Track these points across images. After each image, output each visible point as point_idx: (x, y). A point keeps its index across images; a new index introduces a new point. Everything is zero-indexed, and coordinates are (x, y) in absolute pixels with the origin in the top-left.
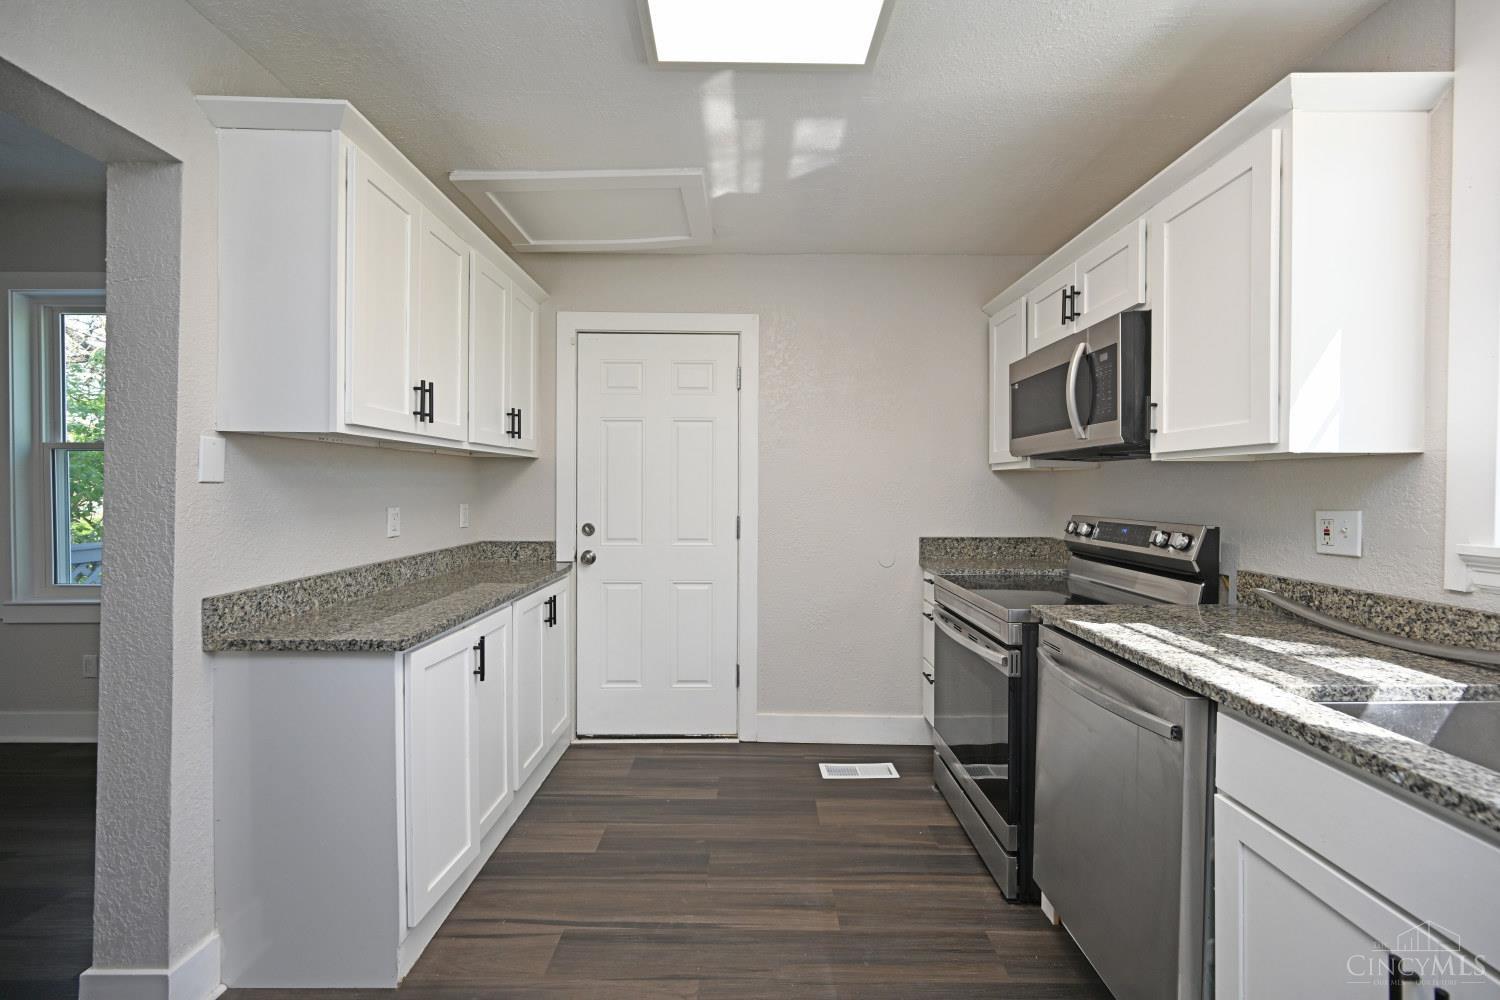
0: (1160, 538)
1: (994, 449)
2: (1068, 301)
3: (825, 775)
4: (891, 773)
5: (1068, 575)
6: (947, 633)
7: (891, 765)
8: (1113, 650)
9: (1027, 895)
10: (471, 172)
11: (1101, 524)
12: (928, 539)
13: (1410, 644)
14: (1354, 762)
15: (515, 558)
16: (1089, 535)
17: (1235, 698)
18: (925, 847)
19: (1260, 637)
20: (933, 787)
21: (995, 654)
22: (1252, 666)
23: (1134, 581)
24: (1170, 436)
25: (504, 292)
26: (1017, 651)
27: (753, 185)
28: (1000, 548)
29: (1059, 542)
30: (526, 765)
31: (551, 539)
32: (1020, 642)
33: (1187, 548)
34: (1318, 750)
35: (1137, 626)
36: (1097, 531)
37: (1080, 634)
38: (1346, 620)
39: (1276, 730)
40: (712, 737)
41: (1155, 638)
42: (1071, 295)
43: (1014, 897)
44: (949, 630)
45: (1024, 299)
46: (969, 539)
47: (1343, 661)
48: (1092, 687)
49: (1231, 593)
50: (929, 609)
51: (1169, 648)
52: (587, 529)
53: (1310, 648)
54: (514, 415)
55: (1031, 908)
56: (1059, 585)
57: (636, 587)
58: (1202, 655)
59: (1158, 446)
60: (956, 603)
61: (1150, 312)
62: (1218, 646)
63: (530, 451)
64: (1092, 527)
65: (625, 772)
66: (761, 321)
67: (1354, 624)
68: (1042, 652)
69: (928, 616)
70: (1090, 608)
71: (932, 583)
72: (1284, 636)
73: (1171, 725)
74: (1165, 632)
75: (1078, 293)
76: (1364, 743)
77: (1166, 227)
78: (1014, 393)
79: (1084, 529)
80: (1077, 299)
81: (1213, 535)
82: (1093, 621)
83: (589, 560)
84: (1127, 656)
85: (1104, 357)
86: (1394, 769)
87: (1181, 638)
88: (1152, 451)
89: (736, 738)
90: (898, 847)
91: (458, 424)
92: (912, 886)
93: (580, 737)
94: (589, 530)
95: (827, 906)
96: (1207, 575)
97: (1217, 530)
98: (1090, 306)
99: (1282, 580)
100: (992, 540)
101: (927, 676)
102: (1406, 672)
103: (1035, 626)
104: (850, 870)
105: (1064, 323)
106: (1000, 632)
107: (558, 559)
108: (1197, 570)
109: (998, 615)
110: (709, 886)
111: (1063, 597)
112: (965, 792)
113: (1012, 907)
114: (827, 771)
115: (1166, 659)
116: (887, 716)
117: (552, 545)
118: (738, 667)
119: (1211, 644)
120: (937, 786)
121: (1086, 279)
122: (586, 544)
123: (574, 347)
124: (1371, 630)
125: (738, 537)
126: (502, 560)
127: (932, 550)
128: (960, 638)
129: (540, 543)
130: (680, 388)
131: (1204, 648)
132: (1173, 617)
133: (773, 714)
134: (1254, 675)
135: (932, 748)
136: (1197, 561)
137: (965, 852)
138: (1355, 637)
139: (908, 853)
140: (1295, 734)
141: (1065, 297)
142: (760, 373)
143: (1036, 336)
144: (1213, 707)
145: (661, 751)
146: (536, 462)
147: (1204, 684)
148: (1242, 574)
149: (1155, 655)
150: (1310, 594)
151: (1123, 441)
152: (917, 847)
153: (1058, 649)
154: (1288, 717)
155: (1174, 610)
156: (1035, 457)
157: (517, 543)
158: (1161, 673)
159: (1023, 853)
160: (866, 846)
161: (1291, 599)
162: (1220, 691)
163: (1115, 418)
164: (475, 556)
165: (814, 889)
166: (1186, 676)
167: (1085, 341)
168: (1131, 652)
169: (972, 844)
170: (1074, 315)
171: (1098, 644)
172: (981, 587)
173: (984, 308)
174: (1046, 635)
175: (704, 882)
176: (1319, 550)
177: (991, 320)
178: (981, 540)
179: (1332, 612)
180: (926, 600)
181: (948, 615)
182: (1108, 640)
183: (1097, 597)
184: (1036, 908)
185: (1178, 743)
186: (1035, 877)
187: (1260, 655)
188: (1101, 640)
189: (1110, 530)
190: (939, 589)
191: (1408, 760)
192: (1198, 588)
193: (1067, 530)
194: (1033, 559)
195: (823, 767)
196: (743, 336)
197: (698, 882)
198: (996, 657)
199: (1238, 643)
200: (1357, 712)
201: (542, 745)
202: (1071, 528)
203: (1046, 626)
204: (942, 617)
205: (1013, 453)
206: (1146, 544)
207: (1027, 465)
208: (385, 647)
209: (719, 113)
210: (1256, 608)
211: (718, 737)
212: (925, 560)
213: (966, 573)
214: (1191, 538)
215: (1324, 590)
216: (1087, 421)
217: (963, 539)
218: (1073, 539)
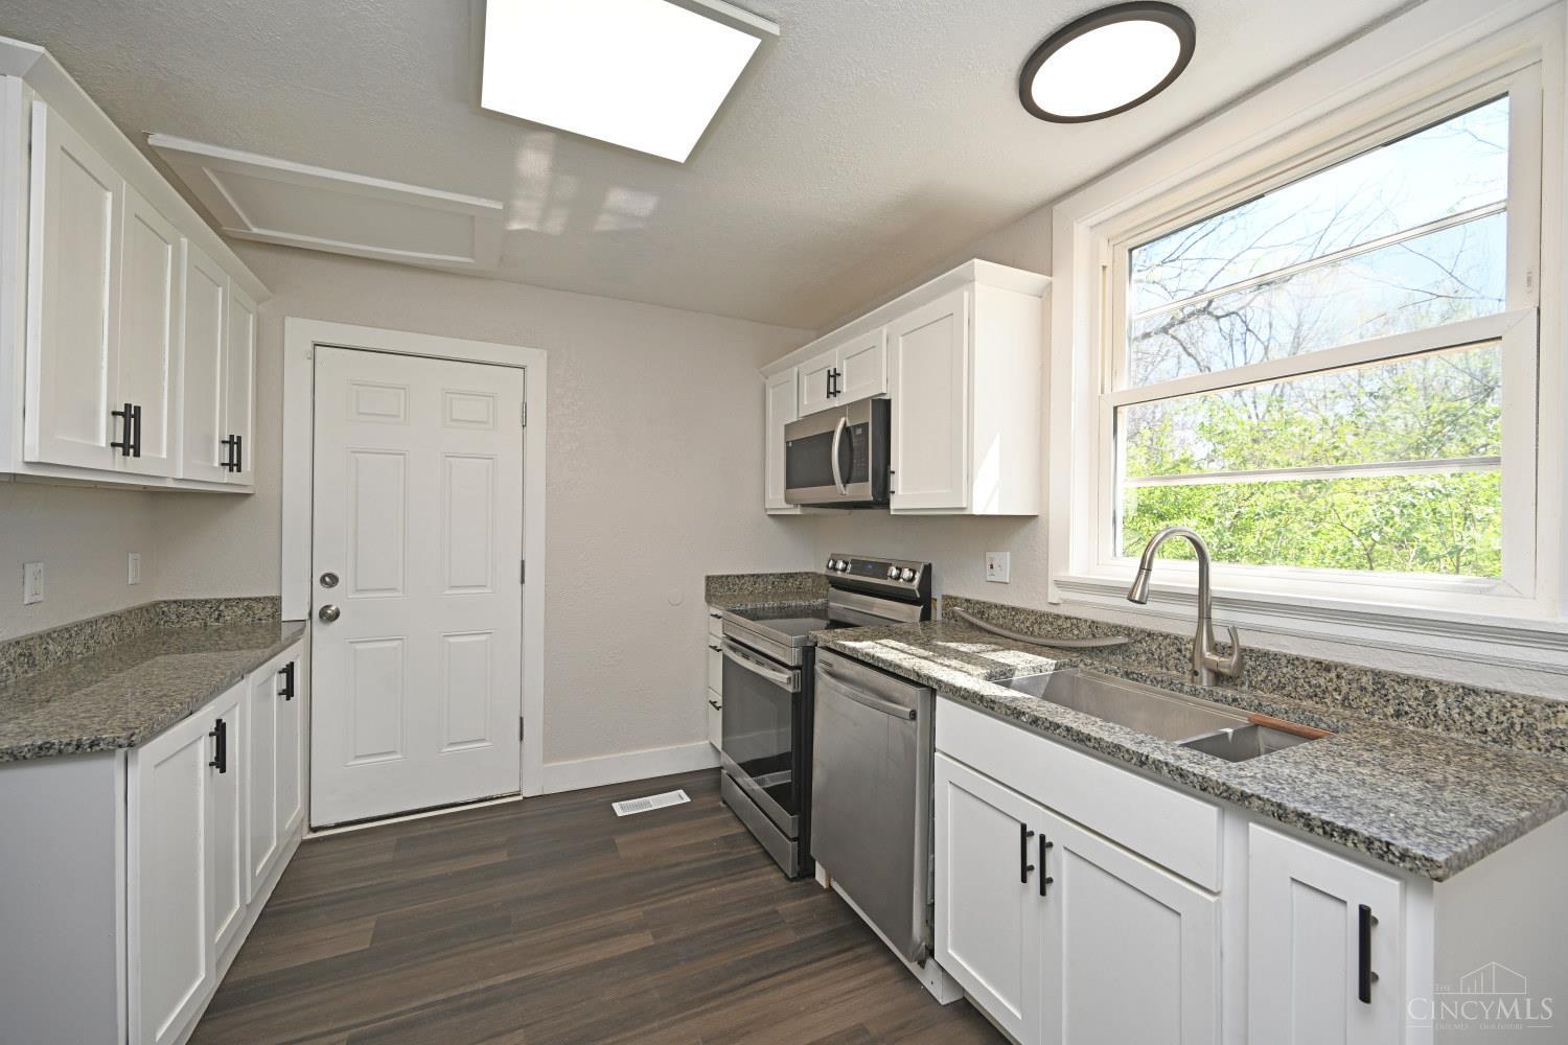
0: (894, 572)
1: (770, 495)
2: (832, 380)
3: (620, 813)
4: (682, 799)
5: (827, 603)
6: (734, 659)
7: (681, 792)
8: (871, 661)
9: (806, 870)
10: (184, 141)
11: (853, 561)
12: (713, 577)
13: (1032, 639)
14: (1006, 713)
15: (217, 620)
16: (844, 570)
17: (947, 685)
18: (721, 855)
19: (957, 641)
20: (721, 804)
21: (782, 675)
22: (954, 663)
23: (872, 606)
24: (905, 496)
25: (220, 289)
26: (799, 671)
27: (555, 226)
28: (773, 583)
29: (820, 575)
30: (258, 871)
31: (274, 593)
32: (800, 663)
33: (912, 580)
34: (989, 710)
35: (884, 641)
36: (850, 566)
37: (847, 652)
38: (1001, 626)
39: (969, 702)
40: (492, 799)
41: (897, 649)
42: (834, 376)
43: (795, 875)
44: (737, 658)
45: (796, 369)
46: (748, 575)
47: (1000, 654)
48: (856, 692)
49: (937, 613)
50: (717, 643)
51: (906, 656)
52: (327, 579)
53: (984, 647)
54: (234, 443)
55: (808, 880)
56: (819, 613)
57: (395, 643)
58: (925, 658)
59: (896, 504)
60: (744, 634)
61: (889, 400)
62: (934, 652)
63: (245, 486)
64: (846, 563)
65: (387, 857)
66: (549, 358)
67: (1006, 629)
68: (818, 667)
69: (714, 648)
70: (850, 631)
71: (719, 618)
72: (970, 641)
73: (909, 710)
74: (902, 644)
75: (839, 375)
76: (1012, 701)
77: (901, 338)
78: (789, 451)
79: (841, 565)
80: (838, 378)
81: (928, 569)
82: (855, 640)
83: (329, 616)
84: (880, 665)
85: (859, 431)
86: (1024, 713)
87: (912, 648)
88: (892, 506)
89: (519, 795)
90: (696, 860)
91: (164, 456)
92: (713, 889)
93: (315, 830)
94: (330, 580)
95: (640, 927)
96: (923, 599)
97: (930, 565)
98: (847, 387)
99: (968, 601)
100: (766, 576)
101: (713, 703)
102: (1030, 657)
103: (812, 649)
104: (656, 891)
105: (828, 397)
106: (785, 656)
107: (283, 619)
108: (918, 596)
109: (780, 642)
110: (517, 943)
111: (824, 623)
112: (752, 800)
113: (794, 883)
114: (621, 809)
115: (905, 664)
116: (674, 747)
117: (276, 602)
118: (521, 719)
119: (930, 650)
120: (724, 802)
121: (845, 364)
122: (324, 597)
123: (310, 362)
124: (1014, 632)
125: (523, 581)
126: (195, 623)
127: (717, 588)
128: (749, 665)
129: (257, 600)
130: (453, 420)
131: (926, 653)
132: (905, 632)
133: (562, 763)
134: (955, 669)
135: (720, 769)
136: (919, 589)
137: (754, 850)
138: (1006, 637)
139: (707, 863)
140: (978, 702)
141: (829, 376)
142: (548, 411)
143: (806, 403)
144: (933, 692)
145: (429, 825)
146: (252, 499)
147: (929, 678)
148: (945, 597)
149: (898, 662)
150: (982, 609)
151: (872, 499)
152: (713, 857)
153: (830, 665)
154: (974, 693)
155: (905, 627)
156: (803, 505)
157: (220, 602)
158: (902, 674)
159: (803, 839)
160: (669, 867)
161: (973, 615)
162: (939, 682)
163: (867, 480)
164: (151, 620)
165: (623, 916)
166: (918, 675)
167: (845, 416)
168: (884, 661)
169: (759, 843)
170: (836, 393)
171: (861, 658)
172: (762, 618)
173: (763, 369)
174: (821, 654)
175: (510, 941)
176: (988, 579)
177: (767, 381)
178: (758, 576)
179: (994, 621)
180: (711, 634)
181: (736, 644)
182: (867, 654)
183: (850, 620)
184: (811, 880)
185: (913, 723)
186: (812, 853)
187: (958, 655)
188: (863, 655)
189: (859, 566)
190: (727, 623)
191: (1029, 708)
192: (919, 609)
193: (828, 567)
194: (800, 592)
195: (616, 806)
196: (529, 369)
197: (502, 943)
198: (781, 677)
199: (945, 648)
200: (1007, 685)
201: (275, 844)
202: (831, 564)
203: (822, 648)
204: (731, 648)
205: (788, 501)
206: (885, 577)
207: (798, 511)
208: (102, 746)
209: (534, 162)
210: (953, 621)
211: (497, 798)
212: (710, 598)
213: (749, 607)
214: (914, 573)
215: (991, 606)
216: (846, 481)
217: (743, 576)
218: (832, 574)
